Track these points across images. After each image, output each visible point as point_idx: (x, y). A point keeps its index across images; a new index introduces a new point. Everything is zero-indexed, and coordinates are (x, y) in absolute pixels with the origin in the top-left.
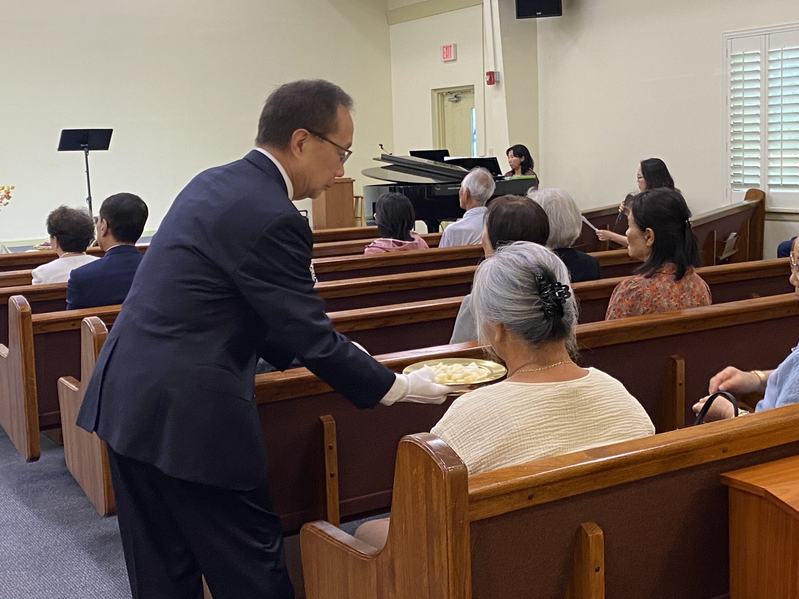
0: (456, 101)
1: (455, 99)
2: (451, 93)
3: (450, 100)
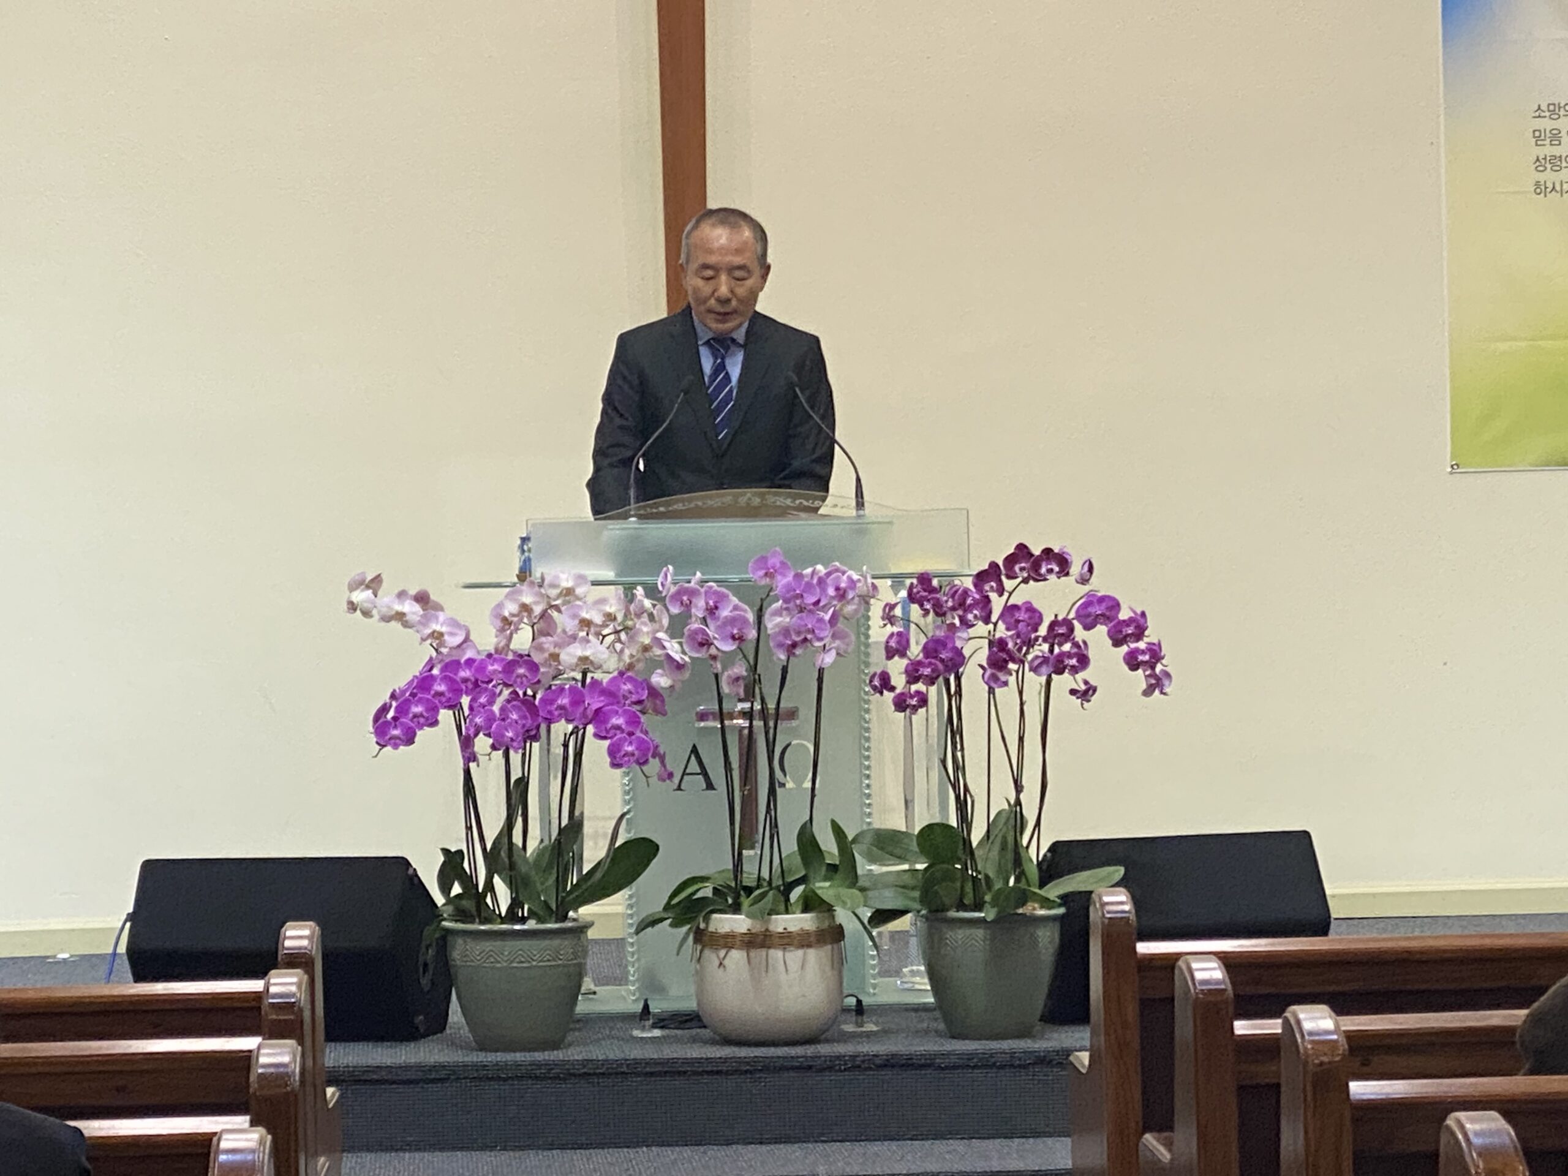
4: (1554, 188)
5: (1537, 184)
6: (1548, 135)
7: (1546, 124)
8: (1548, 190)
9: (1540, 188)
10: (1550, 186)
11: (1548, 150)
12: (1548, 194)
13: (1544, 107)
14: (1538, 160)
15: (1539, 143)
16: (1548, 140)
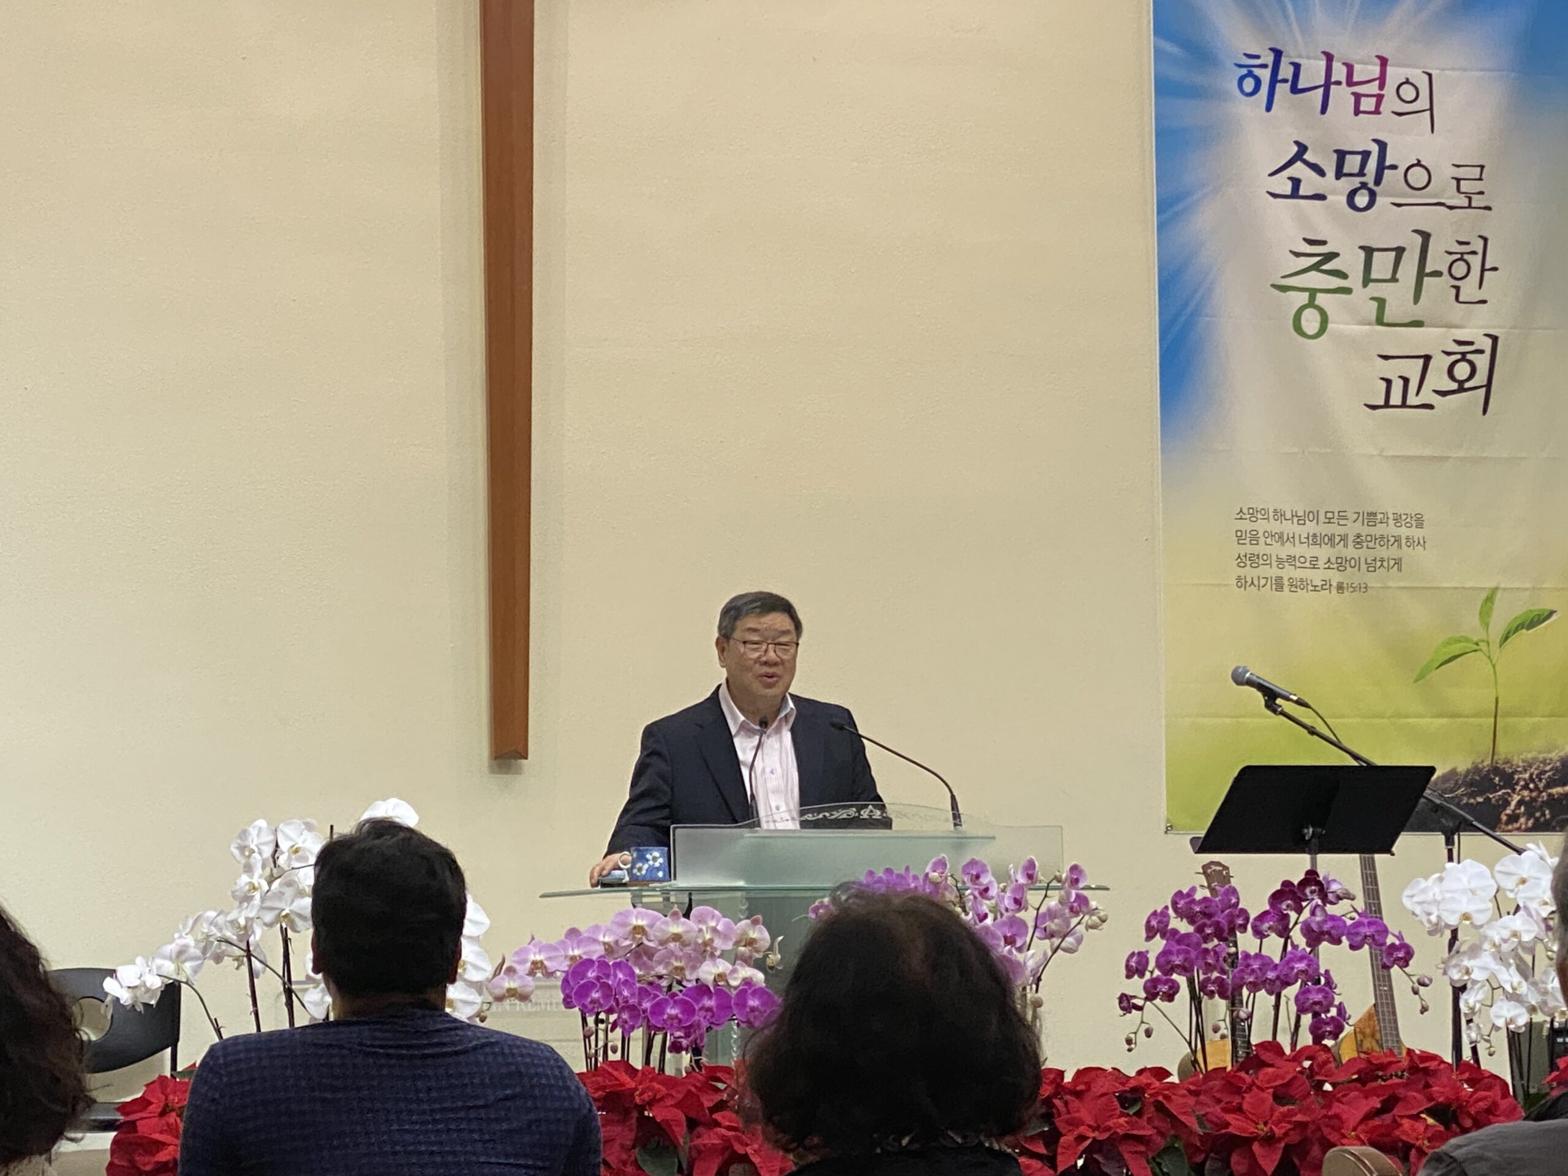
4: (1252, 582)
5: (1239, 578)
6: (1248, 535)
7: (1246, 525)
8: (1248, 584)
9: (1241, 582)
10: (1250, 582)
11: (1249, 549)
12: (1248, 588)
13: (1245, 510)
14: (1239, 557)
15: (1241, 542)
16: (1248, 539)
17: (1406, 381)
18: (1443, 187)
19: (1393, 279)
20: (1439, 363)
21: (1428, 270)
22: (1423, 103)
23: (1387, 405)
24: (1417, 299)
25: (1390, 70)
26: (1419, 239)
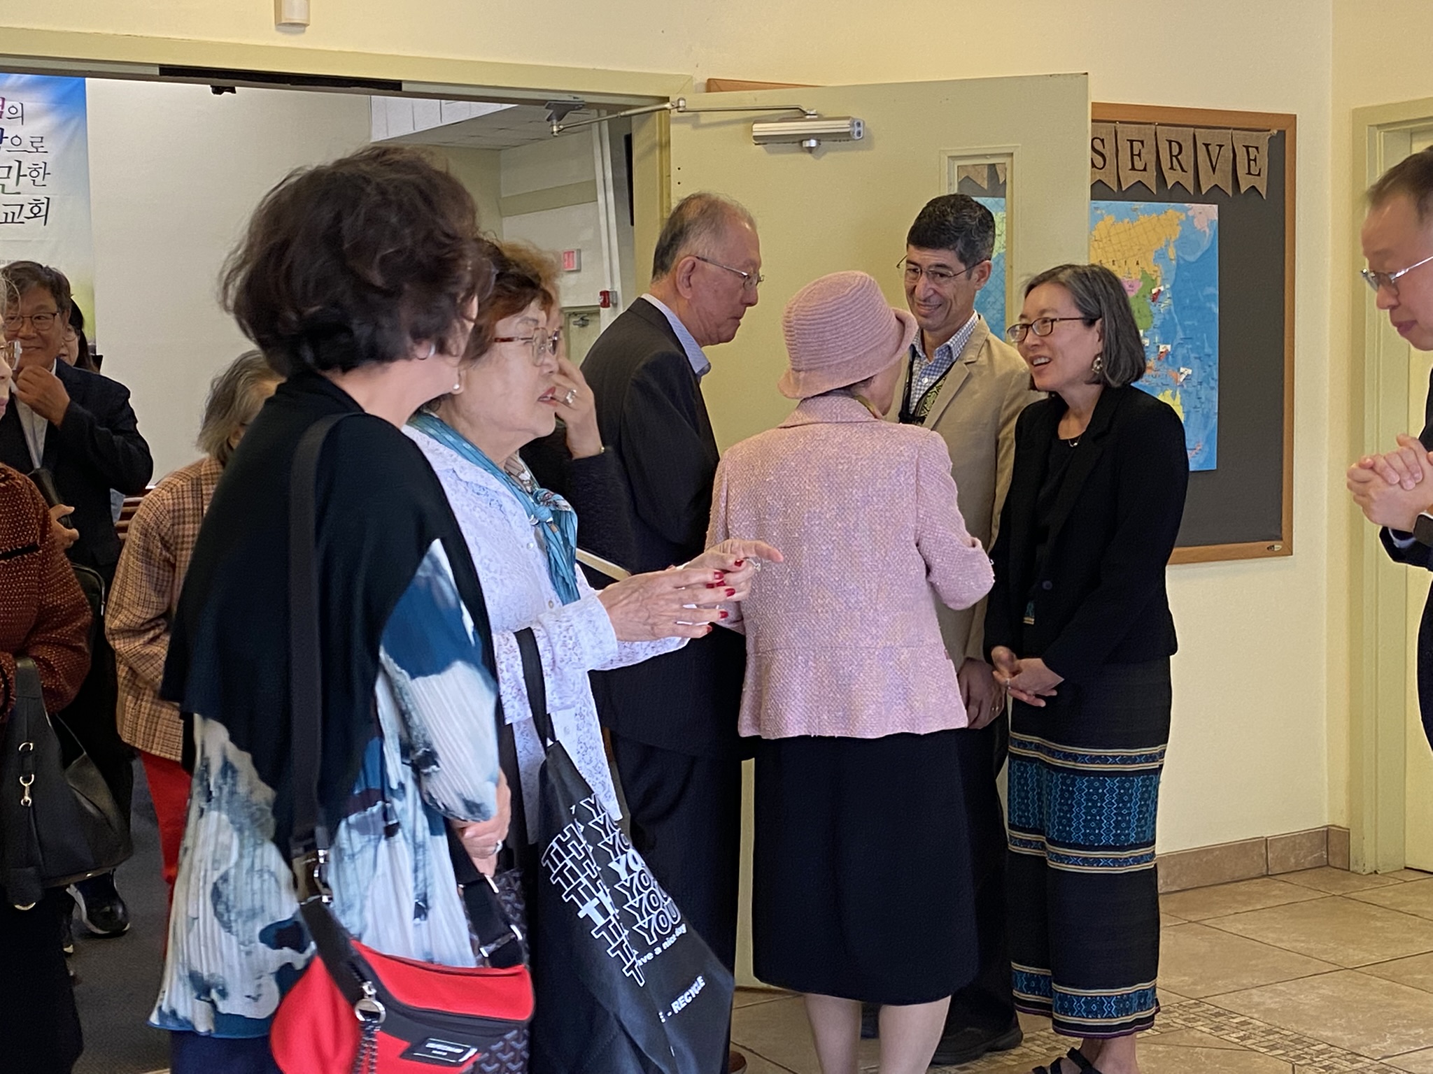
0: (583, 326)
1: (581, 322)
2: (575, 314)
3: (575, 323)
17: (14, 213)
18: (26, 144)
19: (8, 177)
20: (27, 208)
21: (21, 174)
22: (19, 114)
23: (6, 222)
24: (17, 184)
25: (6, 102)
26: (17, 163)
